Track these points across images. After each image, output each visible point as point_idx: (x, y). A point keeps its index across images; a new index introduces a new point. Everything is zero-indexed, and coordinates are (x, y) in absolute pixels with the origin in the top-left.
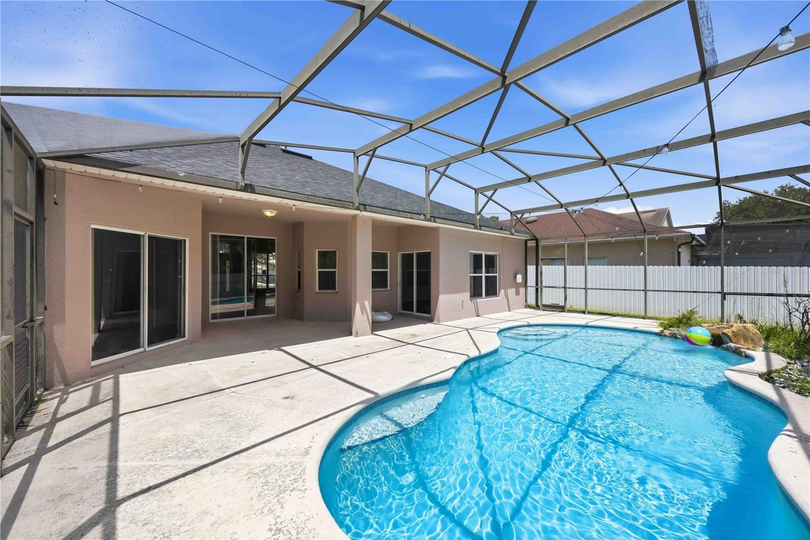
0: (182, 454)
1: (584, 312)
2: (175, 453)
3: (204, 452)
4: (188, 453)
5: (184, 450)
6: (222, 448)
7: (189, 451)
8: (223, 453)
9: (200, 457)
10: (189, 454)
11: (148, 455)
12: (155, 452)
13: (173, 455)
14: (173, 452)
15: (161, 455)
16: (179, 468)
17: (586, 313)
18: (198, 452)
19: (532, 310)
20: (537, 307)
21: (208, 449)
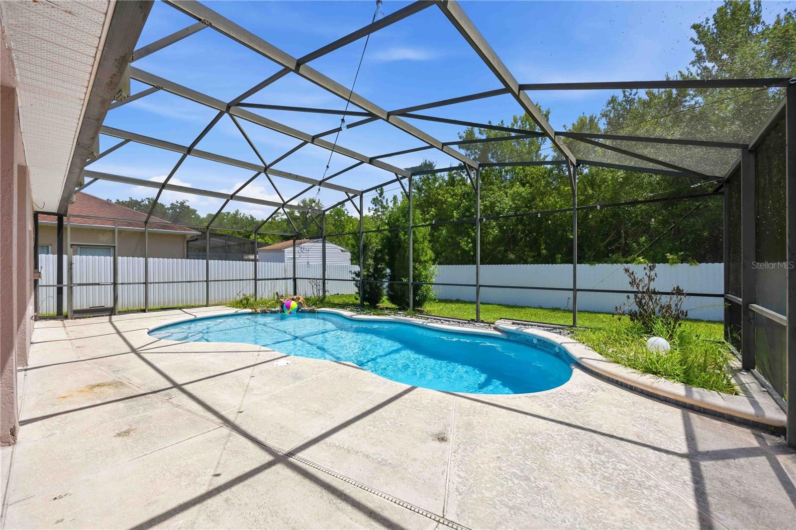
0: (613, 459)
1: (144, 311)
2: (618, 466)
3: (592, 446)
4: (606, 456)
5: (608, 462)
6: (575, 438)
7: (604, 457)
8: (578, 434)
9: (599, 444)
10: (607, 454)
11: (649, 486)
12: (640, 485)
13: (622, 465)
14: (621, 468)
15: (634, 474)
16: (623, 447)
17: (147, 311)
18: (597, 450)
19: (53, 321)
20: (60, 315)
21: (587, 446)
